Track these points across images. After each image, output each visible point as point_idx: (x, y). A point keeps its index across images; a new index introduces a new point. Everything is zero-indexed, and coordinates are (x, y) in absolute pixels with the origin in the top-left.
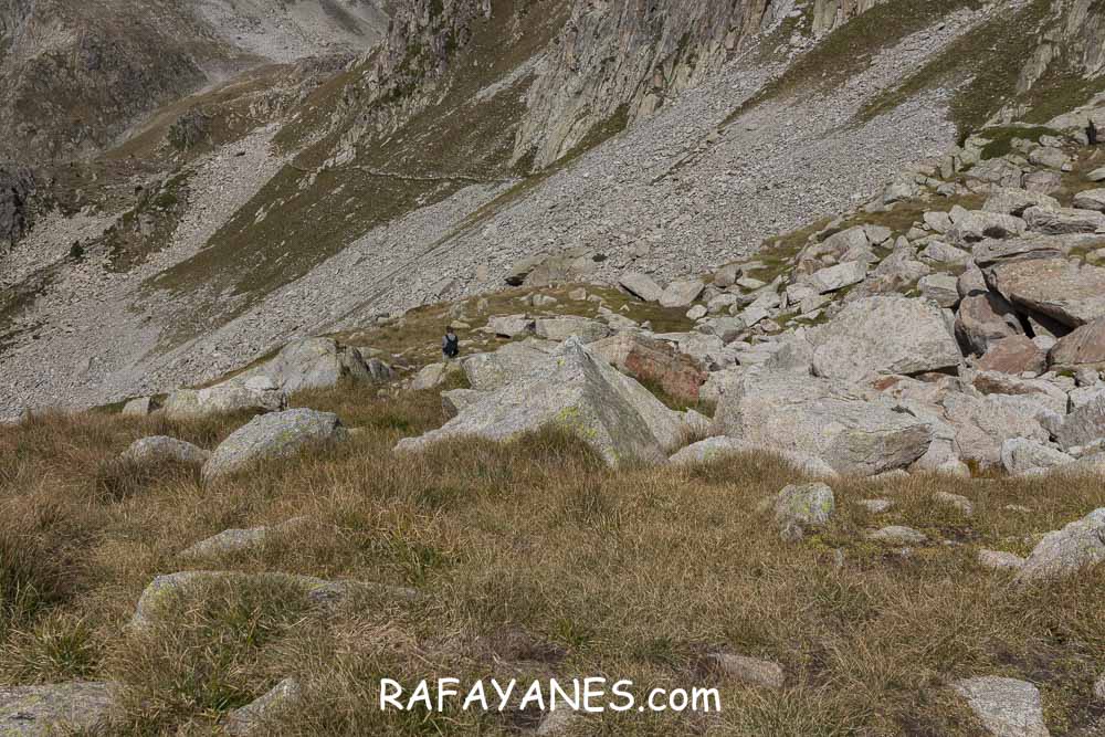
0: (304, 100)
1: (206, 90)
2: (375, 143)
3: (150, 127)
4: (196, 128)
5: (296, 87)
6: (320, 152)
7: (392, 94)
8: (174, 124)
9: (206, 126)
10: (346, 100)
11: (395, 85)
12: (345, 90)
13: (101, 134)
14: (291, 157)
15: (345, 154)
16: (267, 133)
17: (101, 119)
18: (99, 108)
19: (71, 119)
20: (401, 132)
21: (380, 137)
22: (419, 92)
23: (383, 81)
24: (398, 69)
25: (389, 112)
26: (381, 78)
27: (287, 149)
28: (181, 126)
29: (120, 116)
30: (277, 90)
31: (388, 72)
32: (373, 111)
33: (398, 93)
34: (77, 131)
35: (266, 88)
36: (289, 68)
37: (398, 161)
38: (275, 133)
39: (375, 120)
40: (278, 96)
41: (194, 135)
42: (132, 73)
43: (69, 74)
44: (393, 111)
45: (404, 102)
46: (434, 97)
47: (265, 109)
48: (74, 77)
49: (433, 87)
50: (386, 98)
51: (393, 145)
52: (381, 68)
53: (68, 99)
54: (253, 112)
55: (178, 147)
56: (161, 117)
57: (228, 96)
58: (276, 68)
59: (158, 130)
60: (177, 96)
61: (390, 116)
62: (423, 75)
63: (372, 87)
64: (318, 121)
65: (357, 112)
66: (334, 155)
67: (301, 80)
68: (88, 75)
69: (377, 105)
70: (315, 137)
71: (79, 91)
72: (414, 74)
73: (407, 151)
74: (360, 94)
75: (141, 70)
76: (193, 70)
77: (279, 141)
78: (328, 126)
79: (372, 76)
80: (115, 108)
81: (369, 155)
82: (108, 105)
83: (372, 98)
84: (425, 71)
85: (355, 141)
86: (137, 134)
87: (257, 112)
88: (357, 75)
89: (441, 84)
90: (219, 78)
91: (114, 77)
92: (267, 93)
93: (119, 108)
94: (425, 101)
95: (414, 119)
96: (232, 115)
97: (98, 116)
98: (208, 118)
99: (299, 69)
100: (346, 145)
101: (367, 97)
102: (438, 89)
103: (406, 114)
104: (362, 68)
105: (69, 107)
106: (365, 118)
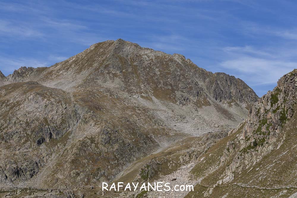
0: (206, 151)
1: (159, 151)
2: (244, 171)
3: (132, 170)
4: (154, 169)
5: (203, 147)
6: (215, 177)
7: (252, 145)
8: (143, 167)
9: (158, 168)
10: (228, 150)
11: (253, 140)
12: (228, 144)
13: (109, 174)
14: (200, 180)
15: (228, 177)
16: (188, 169)
17: (109, 167)
18: (109, 162)
19: (95, 168)
20: (258, 164)
21: (247, 168)
22: (267, 143)
23: (247, 139)
24: (255, 132)
25: (251, 154)
26: (246, 138)
27: (198, 176)
28: (146, 169)
29: (118, 165)
30: (193, 149)
31: (250, 134)
32: (243, 154)
33: (256, 144)
34: (98, 173)
35: (188, 148)
36: (200, 139)
37: (257, 179)
38: (191, 168)
39: (244, 159)
40: (194, 151)
41: (152, 173)
42: (124, 144)
43: (96, 146)
44: (253, 154)
45: (259, 148)
46: (275, 145)
47: (187, 158)
48: (98, 148)
49: (274, 140)
50: (250, 147)
51: (254, 171)
52: (246, 132)
53: (94, 158)
54: (181, 160)
55: (145, 179)
56: (137, 165)
57: (170, 153)
58: (193, 138)
59: (136, 171)
60: (145, 155)
61: (252, 156)
62: (269, 134)
63: (242, 142)
64: (214, 161)
65: (234, 156)
66: (222, 178)
67: (205, 143)
68: (104, 146)
69: (245, 151)
70: (212, 170)
71: (100, 154)
72: (264, 134)
73: (262, 174)
74: (235, 146)
75: (128, 143)
76: (153, 142)
77: (194, 173)
78: (219, 164)
79: (242, 137)
80: (116, 162)
81: (241, 177)
82: (113, 160)
83: (242, 148)
84: (270, 132)
85: (233, 170)
86: (126, 173)
87: (183, 160)
88: (234, 137)
89: (279, 138)
90: (165, 145)
91: (116, 146)
92: (188, 150)
93: (118, 161)
94: (271, 148)
95: (265, 157)
96: (171, 162)
97: (108, 166)
98: (159, 164)
99: (204, 139)
100: (229, 173)
101: (239, 147)
102: (278, 141)
103: (260, 155)
104: (236, 133)
105: (95, 161)
106: (238, 158)
